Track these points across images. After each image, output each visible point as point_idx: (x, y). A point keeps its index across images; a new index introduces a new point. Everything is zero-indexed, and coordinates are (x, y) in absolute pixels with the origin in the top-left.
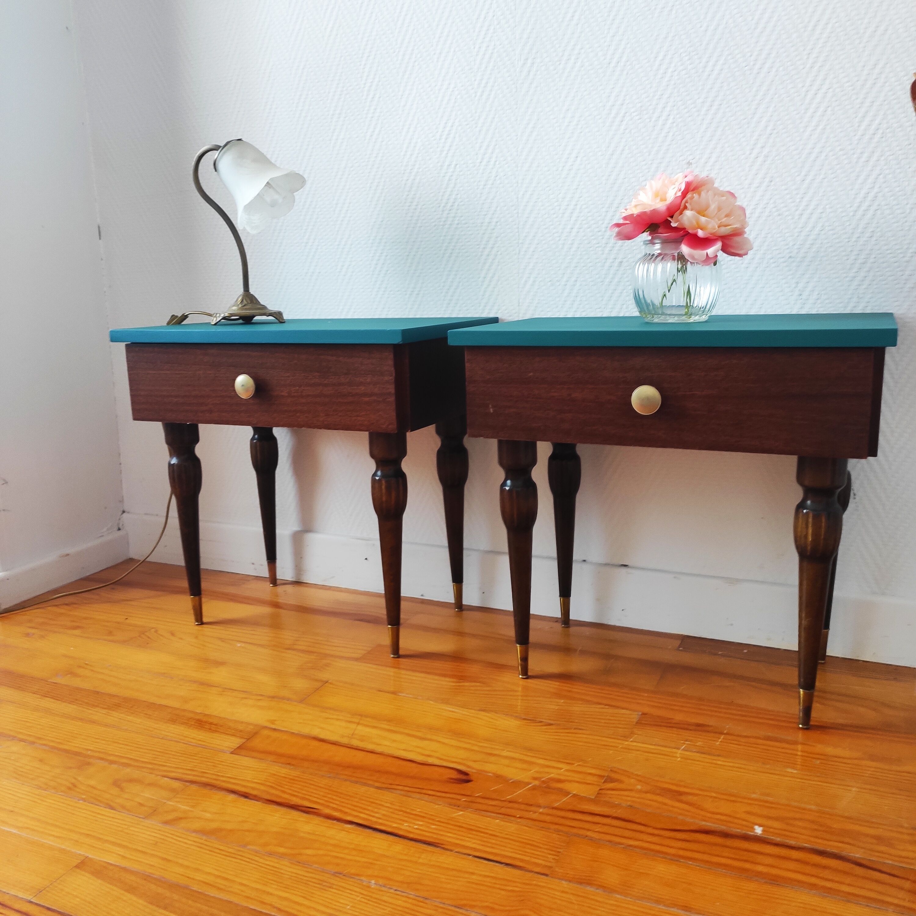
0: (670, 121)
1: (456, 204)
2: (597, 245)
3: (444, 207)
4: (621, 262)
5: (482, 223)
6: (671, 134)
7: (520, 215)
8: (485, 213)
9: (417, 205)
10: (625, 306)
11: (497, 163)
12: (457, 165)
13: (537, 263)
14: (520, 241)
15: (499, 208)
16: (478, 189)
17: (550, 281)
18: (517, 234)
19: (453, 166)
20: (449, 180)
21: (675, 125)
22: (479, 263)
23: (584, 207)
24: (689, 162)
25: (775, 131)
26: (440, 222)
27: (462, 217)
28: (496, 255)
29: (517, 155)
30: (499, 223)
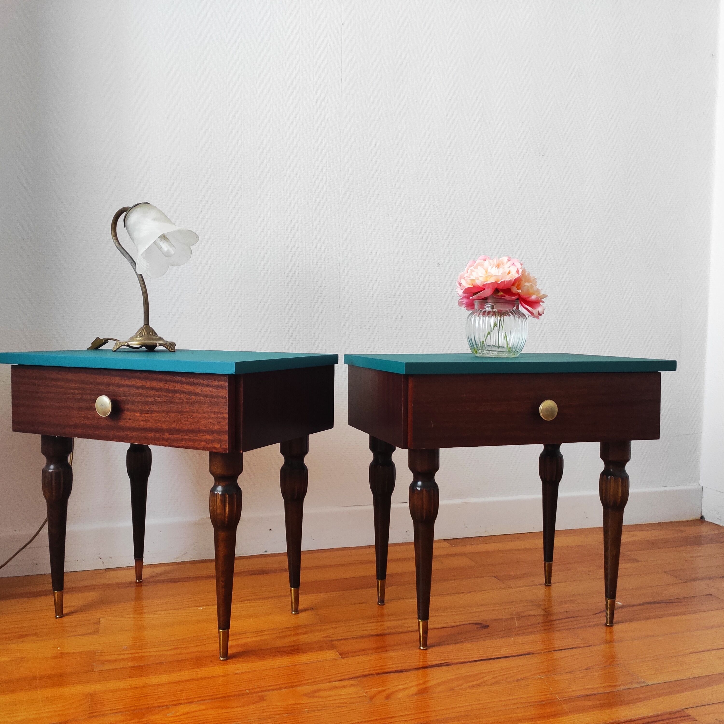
0: (428, 240)
1: (297, 272)
2: (388, 306)
3: (288, 273)
4: (402, 316)
5: (315, 286)
6: (429, 247)
7: (340, 284)
8: (317, 280)
9: (267, 271)
10: (404, 342)
11: (326, 250)
12: (298, 247)
13: (351, 314)
14: (340, 300)
15: (326, 278)
16: (312, 264)
17: (360, 326)
18: (339, 295)
19: (295, 248)
20: (293, 256)
21: (431, 242)
22: (312, 312)
23: (381, 282)
24: (438, 263)
25: (479, 253)
26: (285, 283)
27: (300, 281)
28: (324, 308)
29: (340, 247)
30: (326, 288)
